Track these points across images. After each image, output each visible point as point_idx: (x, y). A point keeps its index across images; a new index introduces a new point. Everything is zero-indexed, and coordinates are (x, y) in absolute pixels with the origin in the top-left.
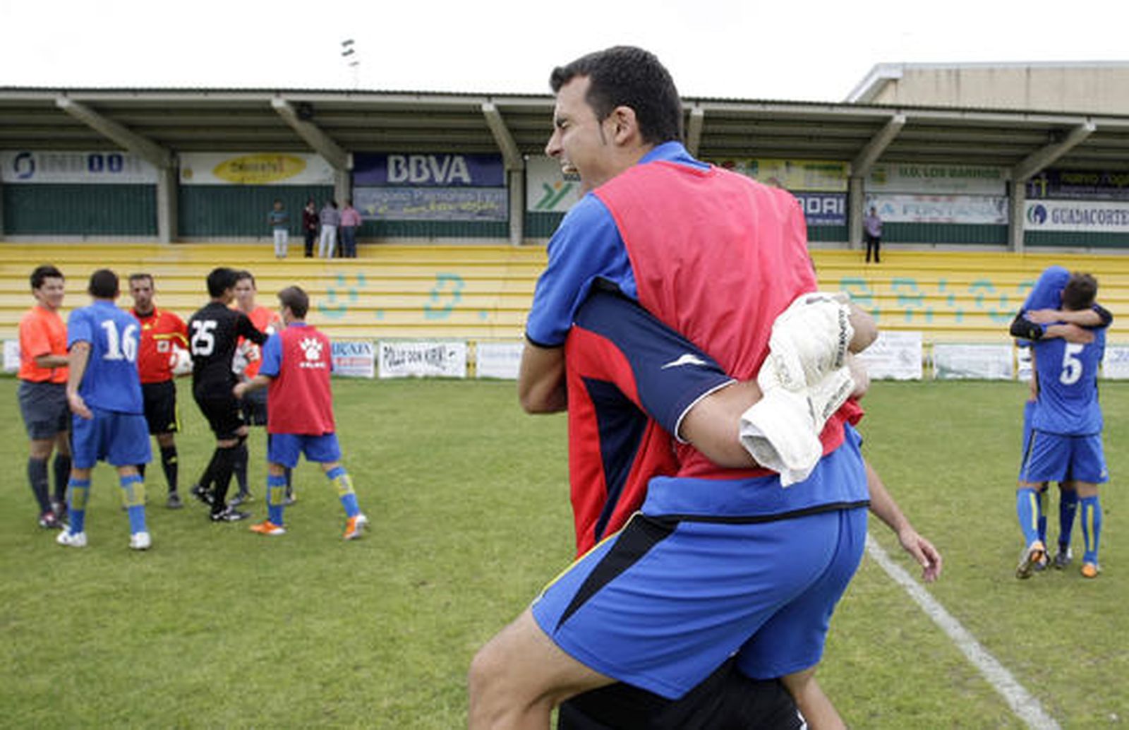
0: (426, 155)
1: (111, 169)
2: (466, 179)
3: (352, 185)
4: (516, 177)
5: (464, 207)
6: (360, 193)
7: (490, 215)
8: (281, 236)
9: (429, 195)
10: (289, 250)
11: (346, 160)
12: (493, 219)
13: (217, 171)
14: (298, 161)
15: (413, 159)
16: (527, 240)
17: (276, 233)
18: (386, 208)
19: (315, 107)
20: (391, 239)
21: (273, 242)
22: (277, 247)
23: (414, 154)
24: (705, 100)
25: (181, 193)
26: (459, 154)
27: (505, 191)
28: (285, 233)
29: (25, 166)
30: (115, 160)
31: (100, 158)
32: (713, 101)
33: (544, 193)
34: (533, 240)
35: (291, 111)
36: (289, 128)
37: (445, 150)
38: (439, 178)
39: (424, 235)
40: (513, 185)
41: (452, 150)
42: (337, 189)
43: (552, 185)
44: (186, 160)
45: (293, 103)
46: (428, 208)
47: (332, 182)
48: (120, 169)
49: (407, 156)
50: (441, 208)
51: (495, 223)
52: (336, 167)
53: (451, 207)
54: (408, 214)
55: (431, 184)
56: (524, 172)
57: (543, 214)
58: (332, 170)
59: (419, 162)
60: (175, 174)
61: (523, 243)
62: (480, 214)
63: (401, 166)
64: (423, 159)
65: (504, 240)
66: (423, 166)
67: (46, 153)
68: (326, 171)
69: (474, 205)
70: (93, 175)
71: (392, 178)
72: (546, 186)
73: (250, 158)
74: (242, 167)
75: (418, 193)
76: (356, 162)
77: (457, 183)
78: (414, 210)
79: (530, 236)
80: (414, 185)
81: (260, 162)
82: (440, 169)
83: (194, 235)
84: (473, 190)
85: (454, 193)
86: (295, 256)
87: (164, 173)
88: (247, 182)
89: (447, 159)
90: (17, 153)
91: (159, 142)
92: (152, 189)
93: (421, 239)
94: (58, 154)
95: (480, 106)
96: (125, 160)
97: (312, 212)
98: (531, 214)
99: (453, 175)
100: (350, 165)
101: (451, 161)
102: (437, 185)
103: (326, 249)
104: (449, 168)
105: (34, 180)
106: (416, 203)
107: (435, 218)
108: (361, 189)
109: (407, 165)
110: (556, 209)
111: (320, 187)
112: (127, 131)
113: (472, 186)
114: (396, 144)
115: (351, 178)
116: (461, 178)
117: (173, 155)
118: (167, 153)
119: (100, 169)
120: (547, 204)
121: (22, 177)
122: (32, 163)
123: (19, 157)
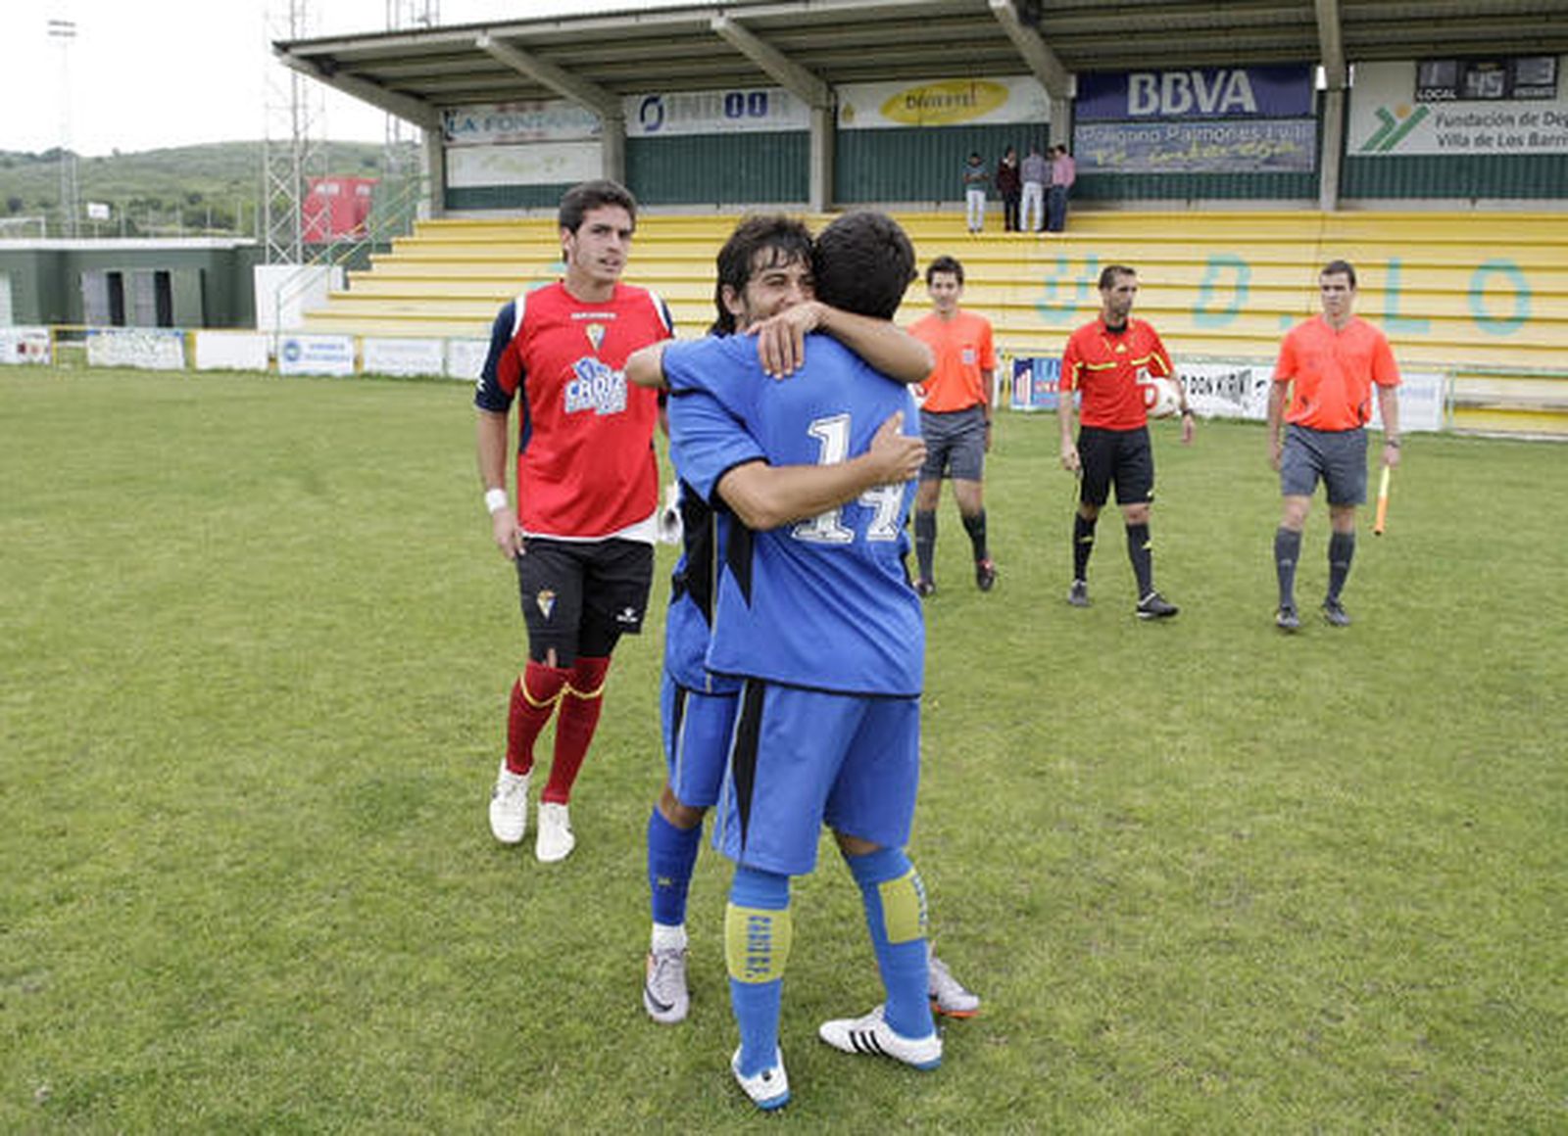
0: (1188, 71)
1: (752, 112)
2: (1250, 106)
3: (1073, 123)
4: (1333, 103)
5: (1243, 152)
6: (1083, 132)
7: (1285, 164)
8: (975, 200)
9: (1191, 133)
10: (986, 219)
11: (1066, 81)
12: (1289, 169)
13: (886, 109)
14: (996, 88)
15: (1168, 78)
16: (1344, 201)
17: (970, 194)
18: (1123, 154)
20: (1126, 203)
21: (964, 210)
22: (970, 216)
23: (1169, 70)
25: (837, 138)
26: (1243, 67)
27: (1313, 122)
28: (981, 196)
29: (652, 114)
30: (758, 99)
31: (740, 97)
33: (1379, 125)
34: (1353, 202)
35: (1013, 14)
36: (1005, 39)
37: (1216, 62)
38: (1207, 107)
39: (1179, 197)
40: (1328, 114)
41: (1230, 61)
42: (1052, 129)
43: (1390, 109)
44: (848, 95)
46: (1186, 153)
47: (1046, 119)
48: (763, 112)
49: (1158, 74)
50: (1206, 152)
51: (1291, 175)
52: (1054, 97)
53: (1224, 152)
54: (1157, 163)
55: (1195, 116)
56: (1347, 92)
57: (1373, 158)
58: (1047, 98)
59: (1177, 82)
60: (832, 115)
61: (1339, 208)
62: (1268, 162)
63: (1149, 90)
64: (1184, 78)
65: (1306, 203)
66: (1182, 89)
67: (679, 95)
68: (1040, 102)
69: (1263, 146)
70: (727, 120)
71: (1134, 110)
72: (1381, 114)
73: (933, 88)
74: (920, 102)
75: (1172, 130)
76: (1080, 90)
77: (1236, 114)
78: (1165, 157)
79: (1349, 196)
80: (1168, 119)
81: (944, 93)
82: (1209, 94)
84: (1258, 123)
85: (1228, 130)
86: (993, 230)
87: (819, 114)
88: (926, 123)
89: (1222, 75)
91: (816, 71)
92: (804, 136)
93: (1173, 203)
94: (690, 95)
96: (769, 98)
97: (1012, 165)
98: (1352, 158)
99: (1229, 99)
100: (1073, 93)
101: (1226, 80)
102: (1203, 118)
103: (1030, 219)
104: (1224, 89)
105: (662, 132)
106: (1168, 146)
107: (1196, 170)
108: (1084, 129)
109: (1158, 87)
110: (1397, 150)
111: (1027, 126)
112: (782, 58)
113: (1260, 116)
114: (1146, 55)
115: (1073, 111)
116: (1240, 106)
117: (830, 89)
118: (824, 86)
119: (740, 114)
120: (1383, 141)
121: (649, 128)
122: (661, 110)
123: (647, 103)
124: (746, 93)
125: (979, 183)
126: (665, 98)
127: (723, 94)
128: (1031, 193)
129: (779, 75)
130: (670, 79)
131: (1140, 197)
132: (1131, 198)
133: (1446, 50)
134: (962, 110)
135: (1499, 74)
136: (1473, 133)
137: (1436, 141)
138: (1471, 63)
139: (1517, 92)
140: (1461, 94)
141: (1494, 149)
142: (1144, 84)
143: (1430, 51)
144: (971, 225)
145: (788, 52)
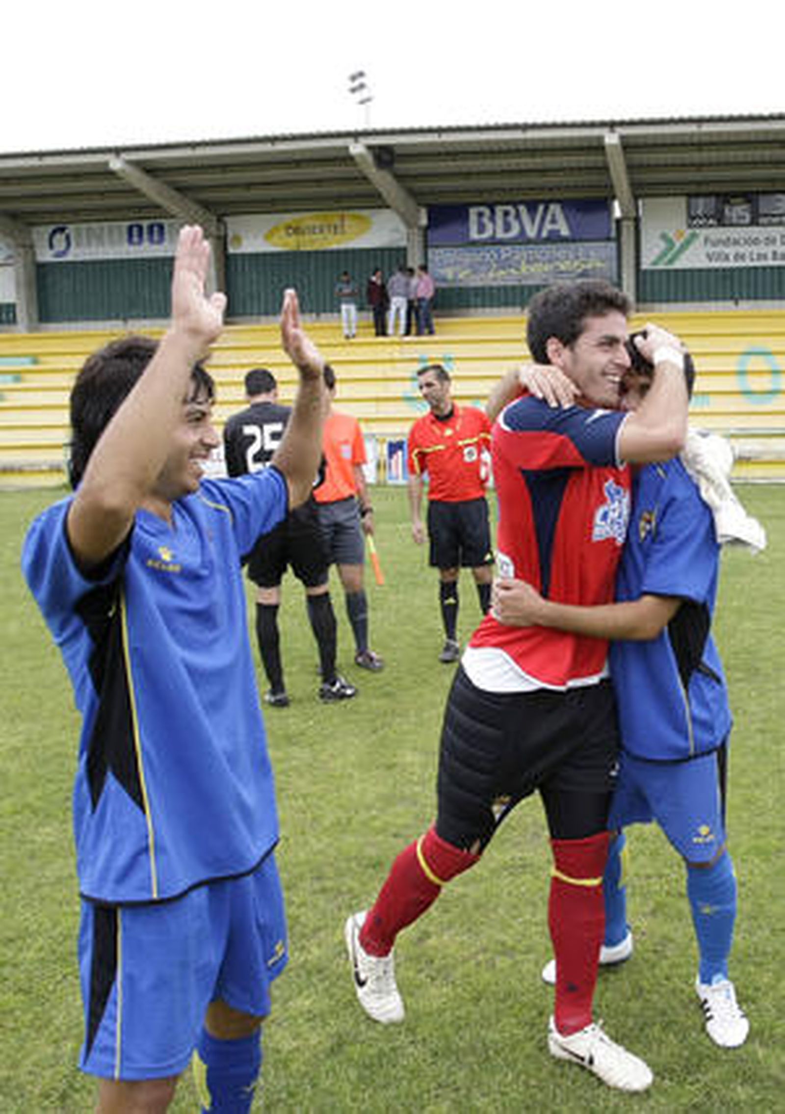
0: (515, 204)
1: (151, 241)
2: (565, 232)
3: (426, 247)
4: (628, 229)
5: (563, 267)
6: (436, 255)
7: (594, 276)
8: (348, 311)
9: (521, 253)
10: (358, 327)
11: (418, 212)
13: (268, 237)
14: (360, 218)
15: (499, 210)
16: (641, 306)
18: (468, 272)
19: (398, 151)
20: (472, 311)
22: (344, 325)
23: (500, 203)
25: (229, 265)
26: (558, 201)
27: (613, 245)
28: (353, 308)
29: (59, 241)
30: (156, 229)
31: (140, 228)
33: (663, 245)
34: (648, 305)
35: (370, 159)
37: (537, 197)
38: (531, 233)
39: (514, 304)
40: (624, 237)
41: (548, 196)
42: (410, 251)
43: (671, 235)
44: (234, 224)
45: (370, 148)
46: (518, 269)
47: (403, 243)
48: (161, 240)
49: (492, 207)
50: (533, 269)
52: (409, 224)
53: (547, 268)
54: (496, 278)
55: (522, 240)
56: (637, 220)
57: (660, 272)
58: (403, 228)
59: (506, 214)
60: (222, 243)
63: (485, 220)
64: (512, 210)
66: (511, 218)
67: (84, 226)
68: (397, 230)
69: (576, 264)
70: (132, 248)
71: (474, 235)
72: (664, 237)
73: (307, 219)
74: (297, 231)
75: (505, 252)
76: (429, 219)
77: (554, 238)
78: (501, 273)
79: (645, 301)
80: (502, 243)
81: (318, 223)
82: (533, 221)
83: (244, 314)
84: (572, 246)
85: (549, 251)
86: (365, 335)
88: (302, 249)
89: (541, 208)
90: (51, 228)
91: (206, 205)
93: (510, 310)
94: (94, 225)
95: (601, 139)
96: (166, 230)
97: (379, 282)
98: (645, 271)
99: (548, 226)
100: (424, 221)
101: (546, 210)
102: (529, 241)
103: (396, 326)
104: (543, 219)
105: (70, 258)
106: (504, 265)
107: (524, 282)
108: (437, 251)
109: (492, 219)
110: (678, 265)
111: (390, 250)
112: (176, 195)
113: (574, 241)
114: (481, 192)
115: (425, 236)
116: (558, 231)
117: (219, 220)
118: (214, 218)
119: (140, 242)
120: (666, 259)
121: (58, 255)
122: (68, 238)
123: (54, 232)
124: (145, 224)
125: (352, 297)
126: (71, 229)
127: (127, 224)
128: (398, 304)
129: (174, 209)
130: (76, 212)
131: (483, 306)
132: (476, 306)
133: (704, 189)
135: (745, 207)
136: (731, 251)
137: (703, 257)
138: (726, 198)
139: (763, 220)
140: (721, 222)
141: (748, 263)
142: (481, 215)
143: (693, 189)
144: (346, 332)
145: (181, 189)
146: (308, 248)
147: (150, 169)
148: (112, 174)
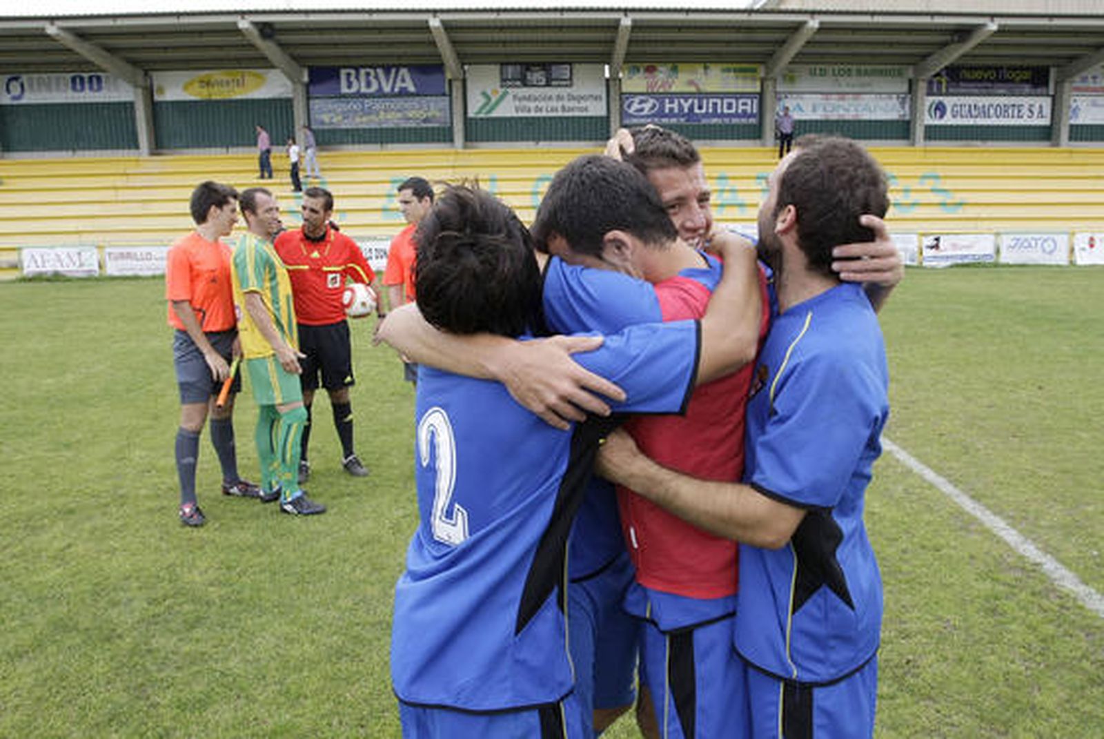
0: (374, 67)
1: (91, 88)
2: (412, 89)
3: (308, 99)
4: (457, 86)
5: (410, 115)
6: (316, 104)
7: (434, 122)
9: (378, 104)
11: (301, 72)
12: (436, 125)
13: (185, 88)
14: (257, 76)
15: (363, 72)
16: (469, 144)
18: (340, 118)
19: (277, 26)
23: (363, 67)
24: (633, 10)
25: (155, 109)
26: (405, 66)
27: (447, 99)
29: (15, 88)
30: (95, 80)
31: (82, 79)
32: (640, 10)
33: (483, 100)
34: (475, 144)
35: (255, 32)
36: (252, 46)
37: (391, 63)
38: (387, 89)
39: (376, 142)
40: (454, 94)
41: (396, 62)
42: (295, 103)
43: (489, 92)
44: (158, 78)
45: (255, 24)
46: (378, 117)
47: (290, 96)
48: (100, 89)
49: (357, 69)
50: (389, 116)
51: (438, 129)
52: (293, 81)
53: (399, 115)
54: (361, 122)
55: (380, 94)
56: (464, 81)
57: (482, 119)
58: (289, 83)
59: (368, 74)
60: (149, 92)
61: (465, 147)
62: (425, 121)
63: (352, 78)
64: (372, 71)
65: (448, 145)
66: (371, 78)
67: (36, 76)
68: (285, 85)
69: (421, 112)
70: (76, 94)
71: (345, 90)
72: (484, 94)
73: (217, 75)
74: (207, 83)
75: (368, 102)
76: (310, 75)
77: (403, 93)
78: (364, 119)
79: (471, 141)
80: (365, 96)
81: (225, 78)
82: (388, 80)
83: (169, 148)
84: (417, 99)
85: (400, 103)
87: (140, 91)
88: (214, 97)
89: (393, 71)
90: (9, 76)
91: (134, 63)
92: (129, 107)
93: (373, 146)
94: (45, 76)
95: (427, 22)
96: (104, 80)
98: (471, 119)
99: (399, 84)
100: (306, 79)
101: (397, 72)
102: (385, 96)
104: (395, 82)
105: (24, 101)
106: (369, 112)
107: (384, 126)
108: (317, 101)
109: (357, 78)
110: (494, 114)
111: (280, 100)
112: (104, 53)
113: (418, 95)
114: (347, 57)
115: (308, 92)
116: (405, 88)
117: (146, 74)
118: (143, 73)
119: (83, 89)
120: (484, 111)
121: (14, 98)
122: (22, 86)
123: (10, 80)
124: (86, 75)
126: (24, 78)
127: (70, 76)
129: (104, 66)
130: (26, 65)
131: (353, 142)
132: (347, 143)
133: (513, 60)
134: (236, 89)
135: (542, 73)
136: (532, 105)
137: (513, 109)
138: (528, 66)
139: (554, 83)
140: (525, 83)
141: (544, 114)
143: (505, 60)
145: (110, 50)
146: (218, 98)
147: (81, 34)
148: (48, 36)
